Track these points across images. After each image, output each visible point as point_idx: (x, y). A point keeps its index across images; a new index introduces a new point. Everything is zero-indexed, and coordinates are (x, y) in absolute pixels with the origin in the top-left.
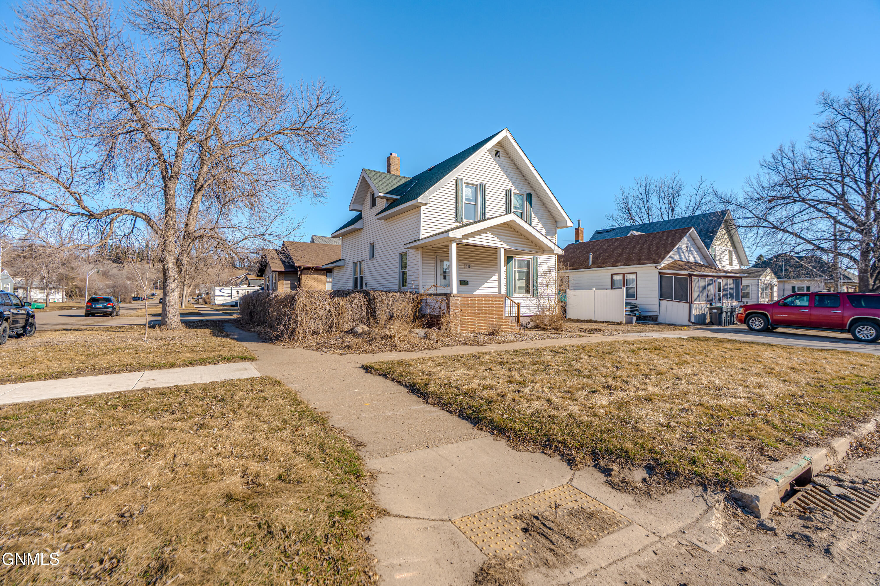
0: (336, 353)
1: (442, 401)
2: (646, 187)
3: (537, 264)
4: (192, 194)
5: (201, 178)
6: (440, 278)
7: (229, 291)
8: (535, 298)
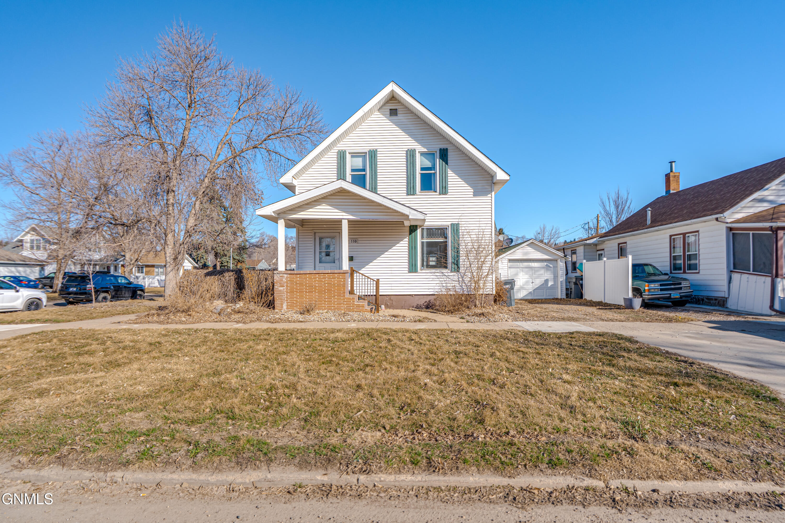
3: (458, 233)
6: (319, 254)
8: (455, 274)
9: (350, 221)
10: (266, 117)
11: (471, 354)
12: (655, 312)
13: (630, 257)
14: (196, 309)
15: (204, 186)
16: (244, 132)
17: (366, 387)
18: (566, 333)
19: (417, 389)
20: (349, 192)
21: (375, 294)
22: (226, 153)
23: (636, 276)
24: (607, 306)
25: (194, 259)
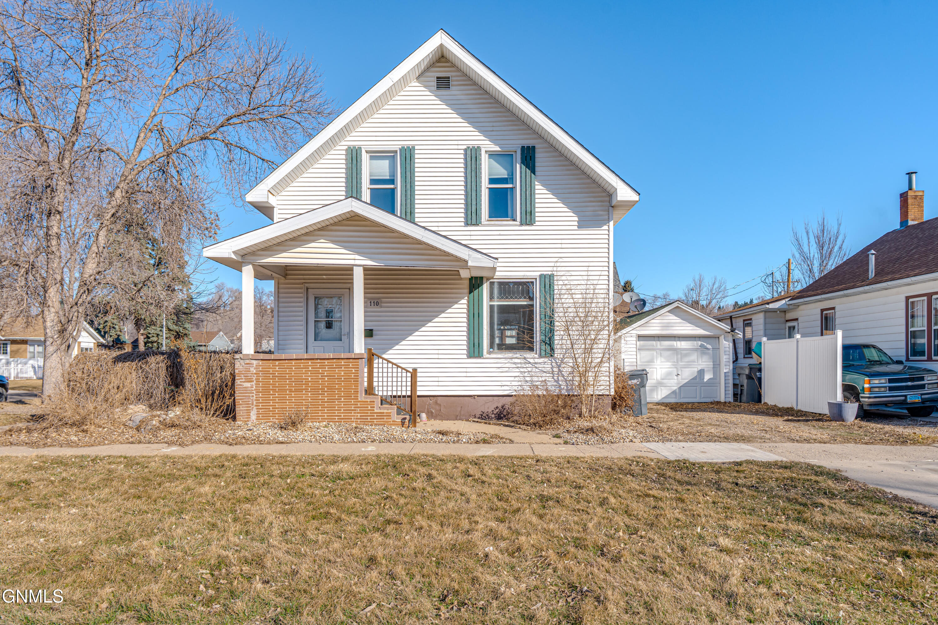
3: (551, 290)
6: (314, 326)
8: (546, 360)
9: (367, 270)
10: (223, 85)
11: (567, 501)
12: (879, 426)
13: (839, 333)
14: (97, 421)
15: (114, 203)
16: (185, 111)
17: (384, 562)
18: (730, 463)
19: (471, 563)
20: (365, 219)
21: (409, 393)
22: (153, 147)
23: (850, 366)
24: (802, 416)
25: (98, 330)
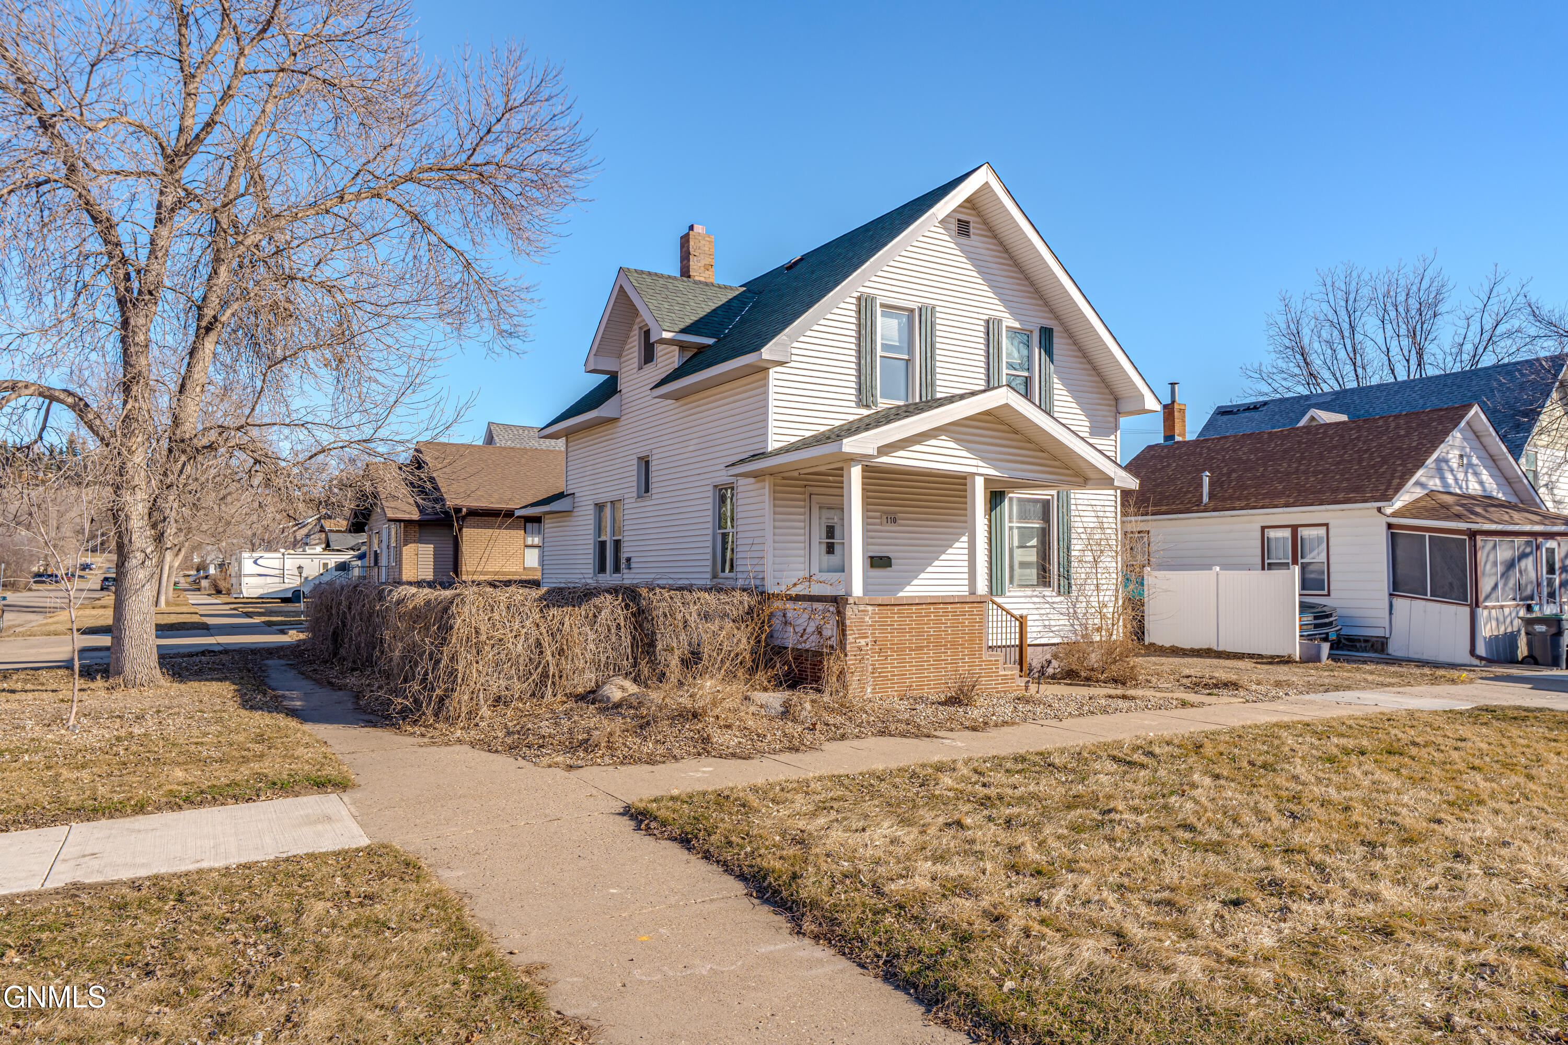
0: (557, 765)
1: (839, 931)
2: (1347, 293)
3: (1069, 510)
4: (192, 338)
5: (214, 300)
6: (818, 549)
7: (277, 563)
8: (1063, 598)
